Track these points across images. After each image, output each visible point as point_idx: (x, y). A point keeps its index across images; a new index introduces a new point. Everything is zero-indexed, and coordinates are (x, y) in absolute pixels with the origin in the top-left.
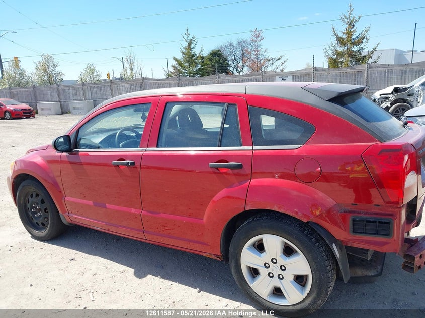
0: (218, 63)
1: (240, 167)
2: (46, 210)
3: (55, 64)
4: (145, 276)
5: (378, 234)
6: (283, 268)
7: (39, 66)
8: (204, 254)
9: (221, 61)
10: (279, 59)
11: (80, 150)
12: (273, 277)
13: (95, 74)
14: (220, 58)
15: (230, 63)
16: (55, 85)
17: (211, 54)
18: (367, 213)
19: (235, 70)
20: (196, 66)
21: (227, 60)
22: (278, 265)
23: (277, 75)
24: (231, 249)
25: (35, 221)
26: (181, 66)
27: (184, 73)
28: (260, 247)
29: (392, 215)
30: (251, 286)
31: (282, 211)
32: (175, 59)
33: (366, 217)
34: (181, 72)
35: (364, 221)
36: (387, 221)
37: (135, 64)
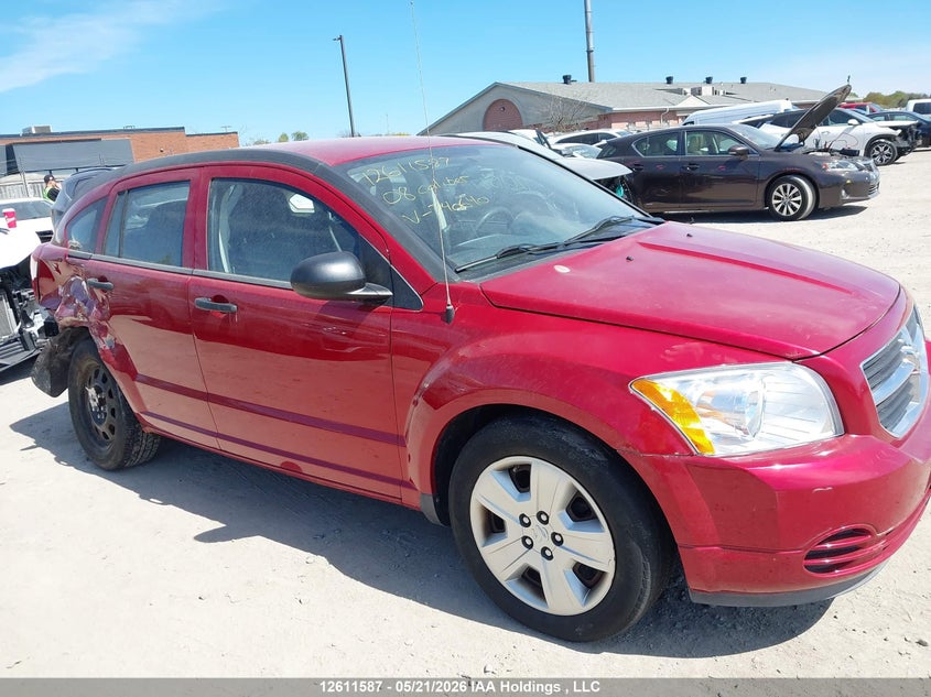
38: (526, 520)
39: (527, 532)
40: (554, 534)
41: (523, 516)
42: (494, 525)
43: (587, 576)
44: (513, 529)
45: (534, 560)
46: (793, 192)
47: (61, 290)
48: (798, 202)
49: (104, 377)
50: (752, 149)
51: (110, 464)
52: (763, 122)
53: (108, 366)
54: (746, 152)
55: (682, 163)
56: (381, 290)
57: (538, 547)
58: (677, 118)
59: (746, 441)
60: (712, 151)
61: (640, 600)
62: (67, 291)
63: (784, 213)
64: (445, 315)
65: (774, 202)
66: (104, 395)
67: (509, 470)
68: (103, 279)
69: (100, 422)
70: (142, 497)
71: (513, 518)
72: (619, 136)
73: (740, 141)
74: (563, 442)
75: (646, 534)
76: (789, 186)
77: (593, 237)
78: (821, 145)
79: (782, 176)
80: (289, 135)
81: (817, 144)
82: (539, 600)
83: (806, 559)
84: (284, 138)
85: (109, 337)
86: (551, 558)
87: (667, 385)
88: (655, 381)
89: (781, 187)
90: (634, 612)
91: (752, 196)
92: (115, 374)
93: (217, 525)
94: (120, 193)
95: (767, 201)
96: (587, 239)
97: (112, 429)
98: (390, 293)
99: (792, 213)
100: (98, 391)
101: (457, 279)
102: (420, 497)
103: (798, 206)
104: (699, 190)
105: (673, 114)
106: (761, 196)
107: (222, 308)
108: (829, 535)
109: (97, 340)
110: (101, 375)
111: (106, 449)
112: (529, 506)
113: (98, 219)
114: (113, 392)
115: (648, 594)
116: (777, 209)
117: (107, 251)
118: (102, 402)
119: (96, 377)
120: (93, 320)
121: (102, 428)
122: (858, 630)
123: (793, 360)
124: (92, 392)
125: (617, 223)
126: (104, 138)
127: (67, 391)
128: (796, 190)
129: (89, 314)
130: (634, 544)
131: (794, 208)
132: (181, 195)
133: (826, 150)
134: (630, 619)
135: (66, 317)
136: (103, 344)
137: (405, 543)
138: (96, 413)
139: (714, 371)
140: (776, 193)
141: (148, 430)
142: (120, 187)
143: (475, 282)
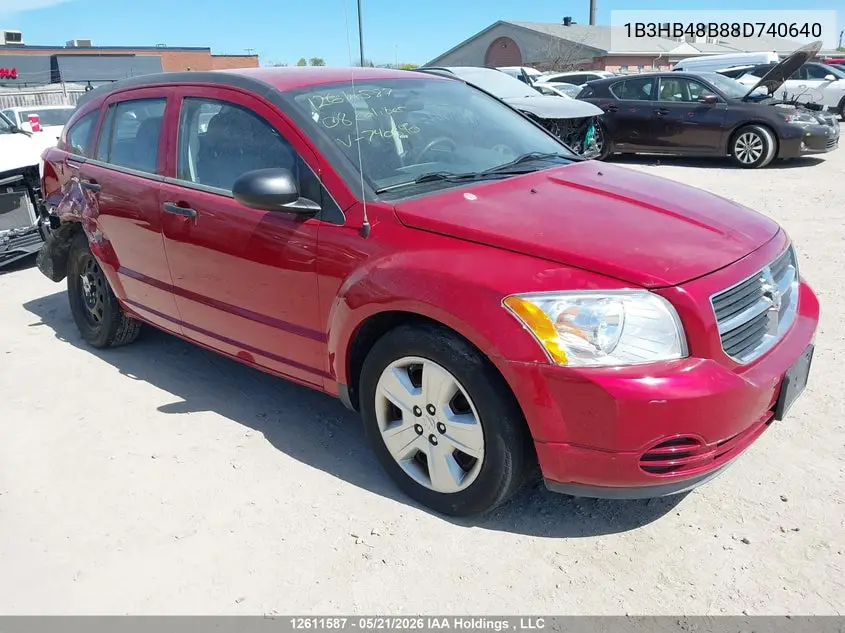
38: (418, 411)
39: (419, 420)
40: (439, 424)
41: (416, 407)
42: (394, 414)
43: (464, 461)
44: (408, 418)
45: (423, 445)
46: (755, 141)
47: (63, 189)
48: (759, 151)
49: (95, 267)
50: (720, 98)
51: (98, 342)
52: (744, 72)
53: (97, 257)
54: (715, 100)
55: (655, 108)
56: (311, 204)
57: (426, 434)
58: (668, 64)
59: (598, 356)
60: (685, 98)
61: (503, 484)
62: (68, 190)
63: (745, 161)
64: (362, 231)
65: (737, 149)
66: (95, 283)
67: (406, 368)
68: (93, 181)
69: (92, 306)
70: (121, 372)
71: (408, 409)
72: (605, 78)
73: (711, 89)
74: (448, 346)
75: (509, 428)
76: (752, 135)
77: (511, 170)
78: (789, 98)
79: (747, 125)
80: (307, 61)
81: (785, 97)
82: (425, 479)
83: (642, 459)
84: (302, 63)
85: (97, 233)
86: (435, 444)
87: (533, 302)
88: (524, 299)
89: (744, 136)
90: (498, 494)
91: (716, 142)
92: (102, 265)
93: (178, 399)
94: (110, 106)
95: (730, 149)
96: (505, 171)
97: (100, 311)
98: (319, 208)
99: (752, 161)
100: (91, 279)
101: (376, 199)
102: (338, 387)
103: (758, 155)
104: (671, 135)
105: (665, 60)
106: (724, 143)
107: (184, 212)
108: (661, 441)
109: (88, 235)
110: (92, 267)
111: (96, 330)
112: (421, 400)
113: (93, 126)
114: (102, 281)
115: (509, 479)
116: (739, 157)
117: (99, 156)
118: (93, 289)
119: (89, 266)
120: (85, 217)
121: (93, 311)
122: (695, 527)
123: (649, 289)
124: (85, 279)
125: (538, 158)
126: (138, 54)
127: (66, 278)
128: (758, 139)
129: (82, 211)
130: (499, 437)
131: (754, 157)
132: (158, 110)
133: (792, 103)
134: (495, 499)
135: (65, 213)
136: (92, 238)
137: (332, 426)
138: (88, 298)
139: (575, 294)
140: (739, 141)
141: (128, 315)
142: (110, 100)
143: (390, 202)
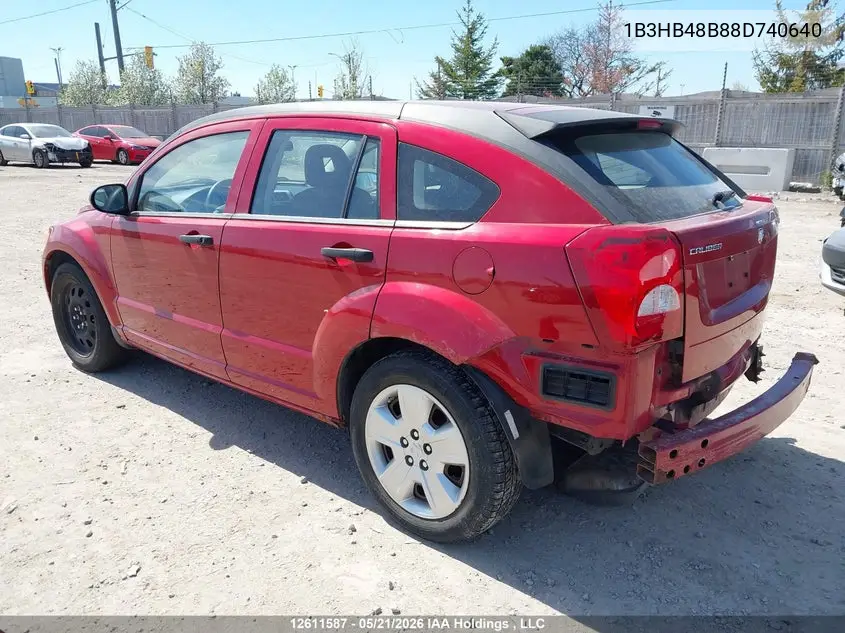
0: (542, 73)
1: (369, 257)
2: (92, 318)
3: (216, 63)
4: (227, 445)
5: (590, 402)
6: (427, 449)
7: (185, 66)
8: (316, 416)
9: (548, 70)
10: (653, 70)
11: (141, 213)
12: (411, 464)
13: (287, 85)
14: (547, 64)
15: (567, 74)
16: (212, 104)
17: (528, 54)
18: (572, 360)
19: (576, 89)
20: (480, 76)
21: (560, 69)
22: (421, 442)
23: (643, 103)
24: (353, 409)
25: (79, 336)
26: (450, 76)
27: (455, 90)
28: (394, 408)
29: (615, 367)
30: (380, 478)
31: (422, 343)
32: (440, 62)
33: (567, 366)
34: (448, 88)
35: (564, 374)
36: (605, 378)
37: (361, 68)
